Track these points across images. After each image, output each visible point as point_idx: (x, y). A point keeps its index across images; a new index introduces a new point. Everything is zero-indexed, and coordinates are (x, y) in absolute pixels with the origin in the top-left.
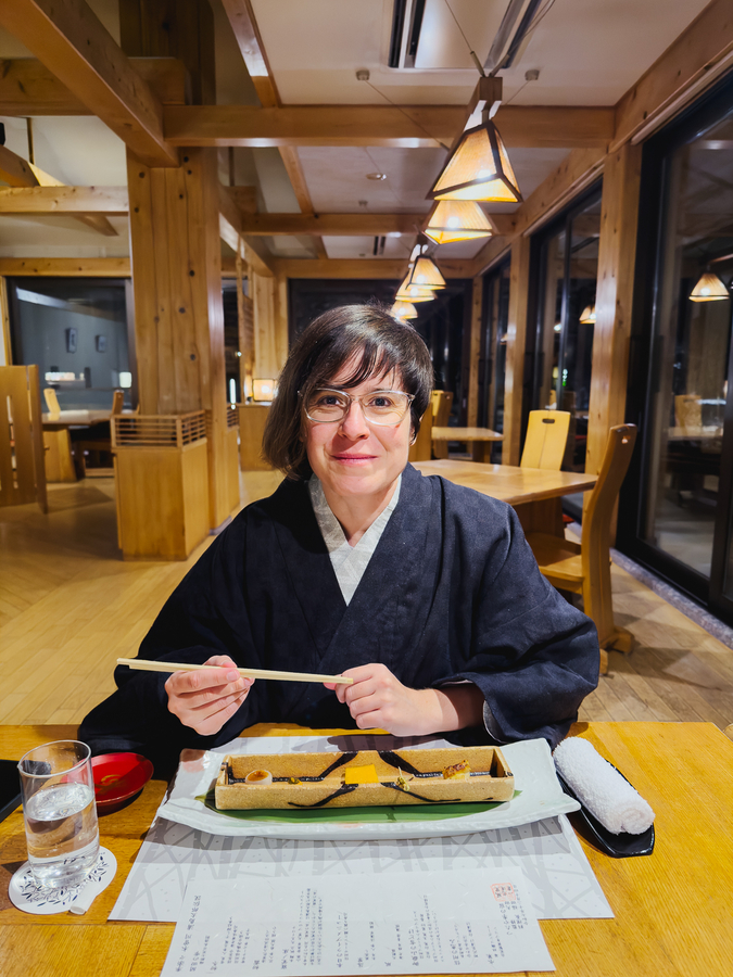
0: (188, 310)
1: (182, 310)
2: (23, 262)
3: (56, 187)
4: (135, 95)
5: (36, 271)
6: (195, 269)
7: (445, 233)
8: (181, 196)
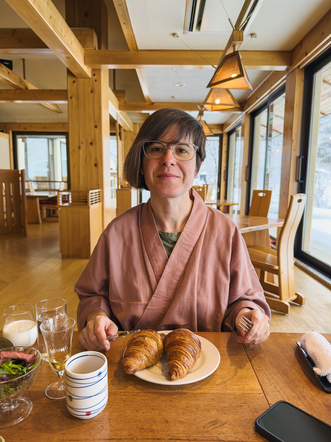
0: (94, 144)
1: (91, 144)
2: (20, 124)
3: (35, 90)
4: (71, 44)
5: (25, 129)
6: (98, 125)
7: (214, 106)
8: (92, 92)
